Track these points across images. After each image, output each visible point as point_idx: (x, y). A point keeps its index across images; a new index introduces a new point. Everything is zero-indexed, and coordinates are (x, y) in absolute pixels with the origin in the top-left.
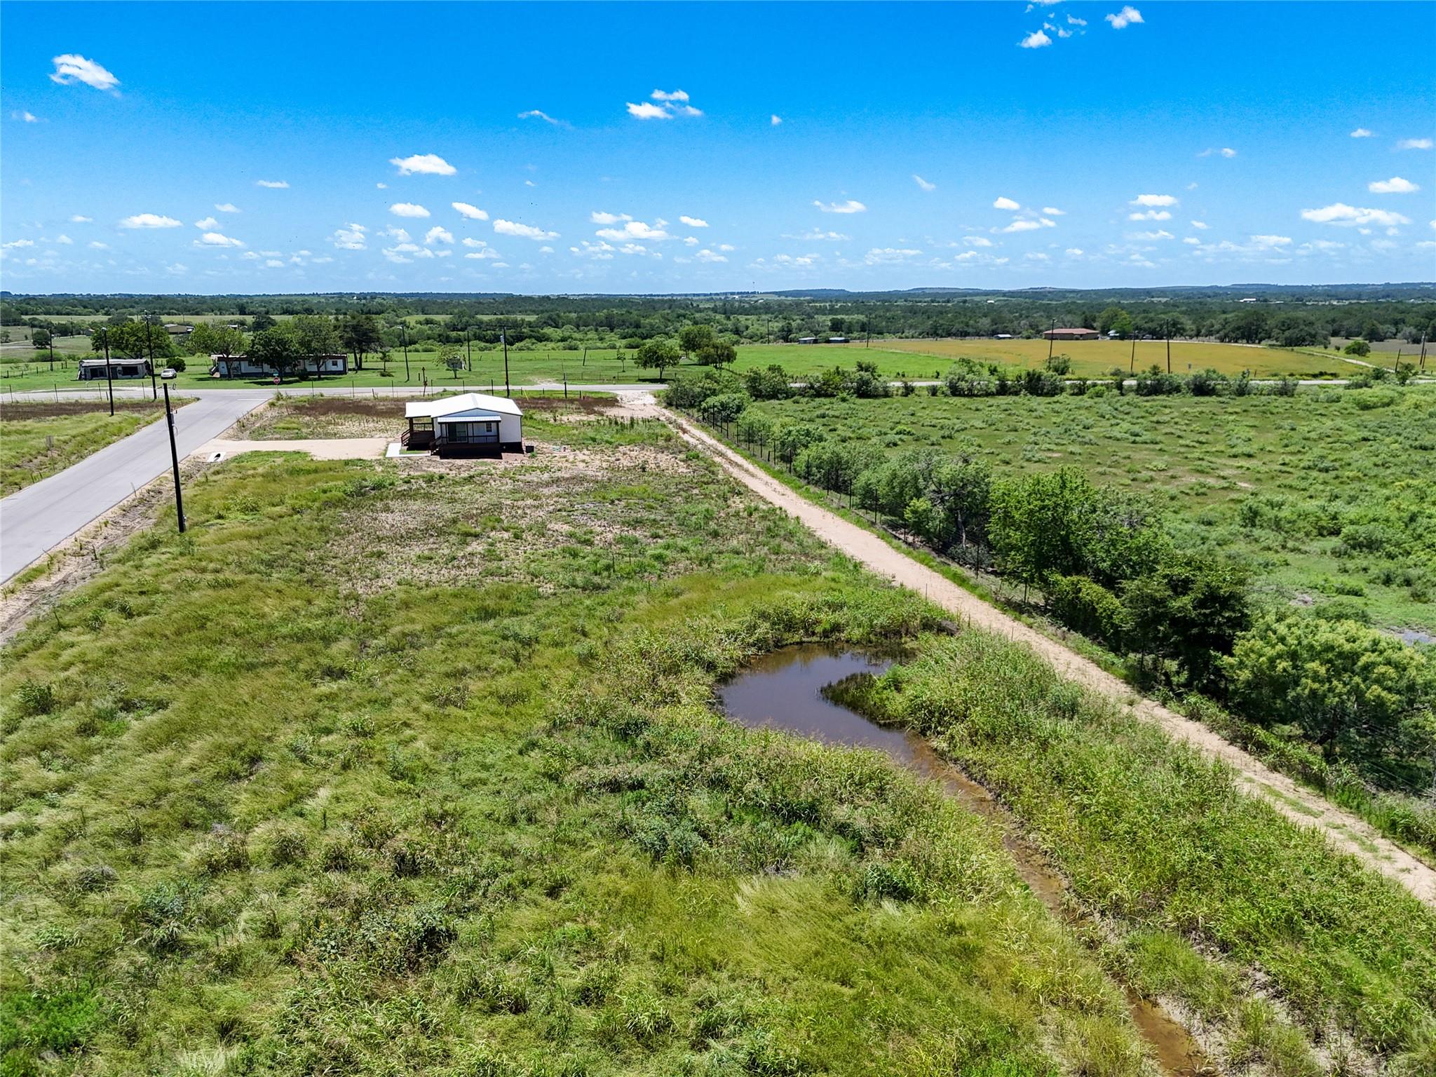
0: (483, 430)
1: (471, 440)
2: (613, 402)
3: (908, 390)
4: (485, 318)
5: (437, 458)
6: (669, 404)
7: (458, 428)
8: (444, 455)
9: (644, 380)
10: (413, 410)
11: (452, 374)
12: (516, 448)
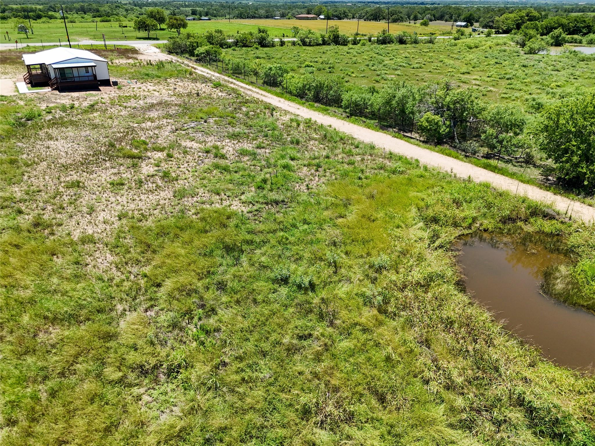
0: (83, 72)
1: (76, 79)
2: (135, 51)
3: (282, 44)
4: (15, 7)
5: (57, 92)
6: (170, 53)
7: (67, 71)
8: (62, 89)
9: (140, 38)
10: (29, 59)
11: (23, 36)
12: (106, 83)
